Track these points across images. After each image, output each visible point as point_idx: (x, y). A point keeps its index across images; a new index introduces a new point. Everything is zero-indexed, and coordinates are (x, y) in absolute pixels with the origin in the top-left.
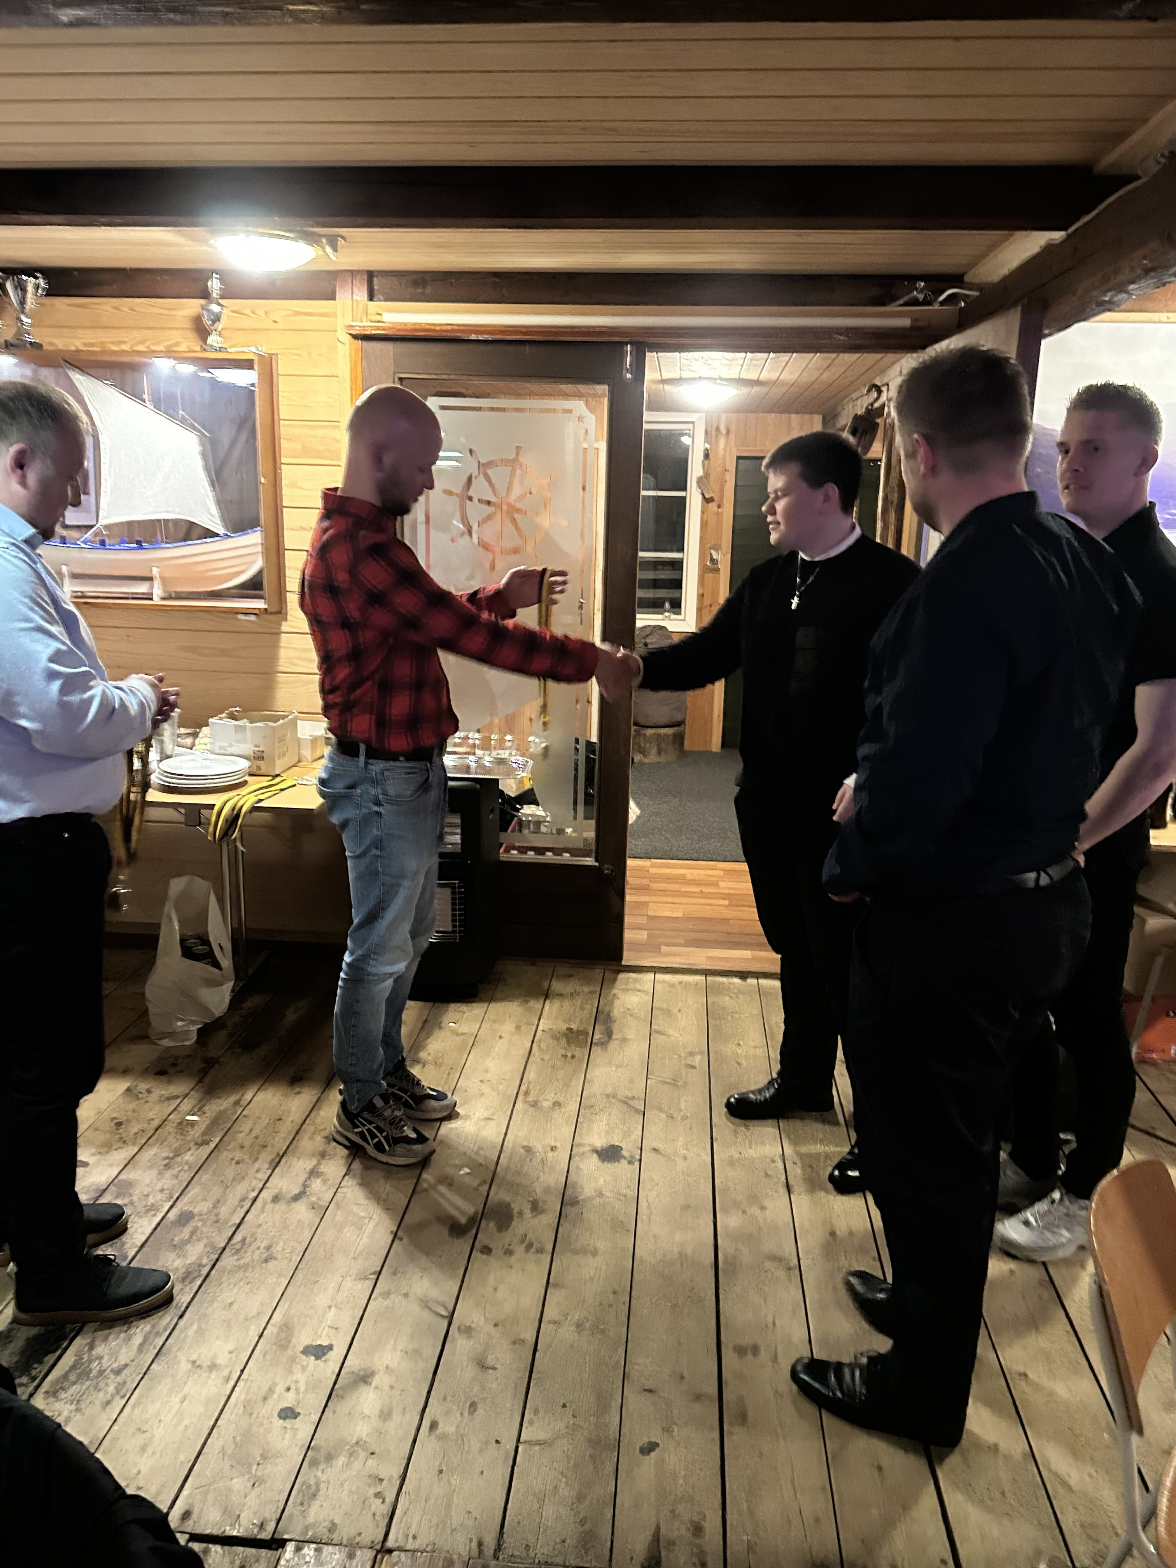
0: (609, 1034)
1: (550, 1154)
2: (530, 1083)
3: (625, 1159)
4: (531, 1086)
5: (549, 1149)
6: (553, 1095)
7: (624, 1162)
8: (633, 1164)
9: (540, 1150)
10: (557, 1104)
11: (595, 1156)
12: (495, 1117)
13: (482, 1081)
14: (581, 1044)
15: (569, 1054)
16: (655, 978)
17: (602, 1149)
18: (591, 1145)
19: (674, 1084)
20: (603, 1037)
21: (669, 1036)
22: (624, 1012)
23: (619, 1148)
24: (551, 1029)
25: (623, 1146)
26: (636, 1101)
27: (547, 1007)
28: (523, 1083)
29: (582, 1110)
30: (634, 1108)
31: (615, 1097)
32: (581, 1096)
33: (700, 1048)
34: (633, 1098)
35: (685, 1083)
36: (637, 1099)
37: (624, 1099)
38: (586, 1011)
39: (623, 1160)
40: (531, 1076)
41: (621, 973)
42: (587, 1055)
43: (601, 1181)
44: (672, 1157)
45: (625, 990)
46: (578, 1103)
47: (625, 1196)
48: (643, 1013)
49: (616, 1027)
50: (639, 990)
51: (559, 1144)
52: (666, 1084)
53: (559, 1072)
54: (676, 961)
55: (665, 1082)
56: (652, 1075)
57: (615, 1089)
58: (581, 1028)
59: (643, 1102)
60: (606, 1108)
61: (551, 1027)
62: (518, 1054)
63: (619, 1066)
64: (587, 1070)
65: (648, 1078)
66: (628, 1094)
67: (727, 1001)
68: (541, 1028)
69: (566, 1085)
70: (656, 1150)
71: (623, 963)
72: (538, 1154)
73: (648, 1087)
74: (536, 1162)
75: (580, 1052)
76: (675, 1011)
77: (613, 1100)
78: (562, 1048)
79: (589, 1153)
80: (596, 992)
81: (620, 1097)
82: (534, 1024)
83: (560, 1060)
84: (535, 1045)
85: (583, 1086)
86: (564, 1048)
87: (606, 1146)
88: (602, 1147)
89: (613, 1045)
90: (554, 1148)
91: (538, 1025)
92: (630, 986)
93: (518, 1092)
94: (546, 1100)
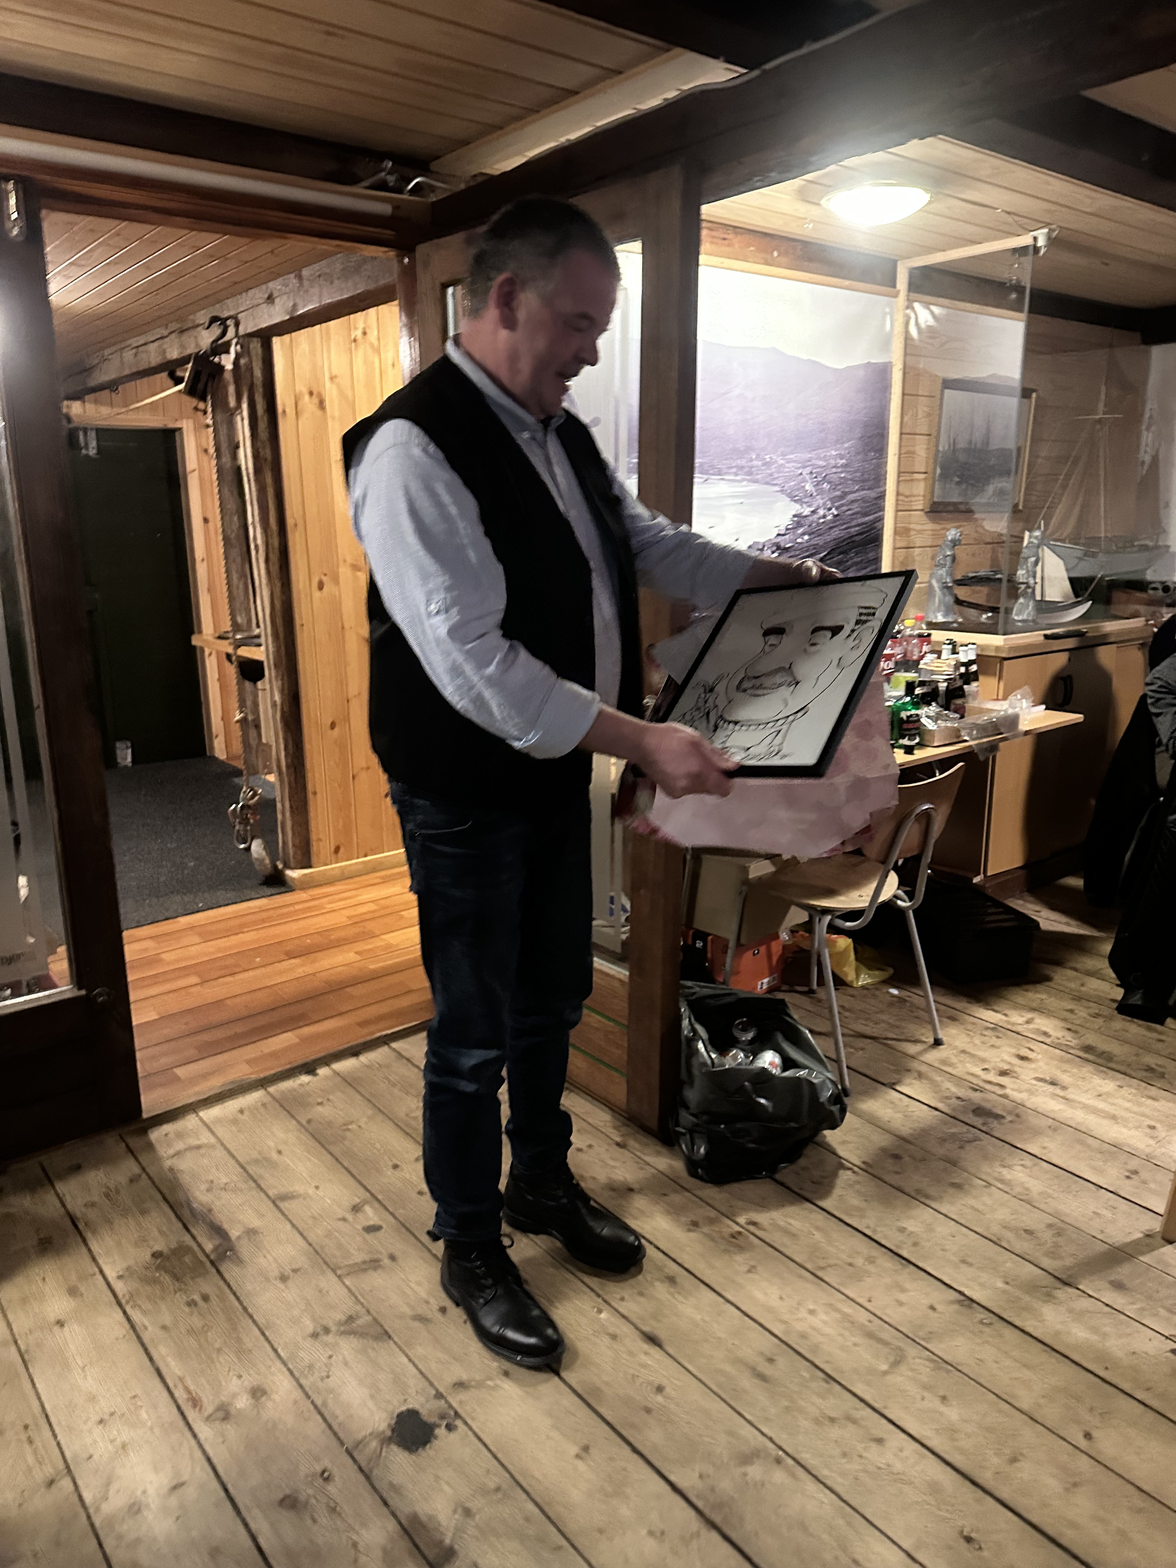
0: (219, 1231)
1: (331, 1489)
2: (181, 1379)
3: (439, 1426)
4: (189, 1383)
5: (320, 1481)
6: (235, 1381)
7: (441, 1431)
8: (456, 1427)
9: (310, 1491)
10: (258, 1393)
11: (394, 1448)
12: (186, 1477)
13: (101, 1421)
14: (197, 1270)
15: (196, 1297)
16: (201, 1119)
17: (393, 1430)
18: (371, 1434)
19: (380, 1266)
20: (217, 1242)
21: (305, 1196)
22: (209, 1190)
23: (412, 1414)
24: (128, 1269)
25: (417, 1406)
26: (360, 1322)
27: (89, 1236)
28: (171, 1385)
29: (303, 1381)
30: (367, 1334)
31: (327, 1331)
32: (279, 1356)
33: (358, 1195)
34: (351, 1319)
35: (392, 1258)
36: (358, 1317)
37: (342, 1328)
38: (154, 1214)
39: (437, 1431)
40: (173, 1367)
41: (149, 1132)
42: (222, 1283)
43: (446, 1488)
44: (489, 1383)
45: (178, 1154)
46: (287, 1373)
47: (498, 1489)
48: (235, 1178)
49: (222, 1218)
50: (198, 1147)
51: (326, 1463)
52: (371, 1272)
53: (209, 1334)
54: (215, 1084)
55: (365, 1270)
56: (340, 1268)
57: (314, 1319)
58: (174, 1245)
59: (368, 1318)
60: (330, 1357)
61: (125, 1265)
62: (117, 1339)
63: (284, 1278)
64: (245, 1309)
65: (339, 1277)
66: (340, 1316)
67: (324, 1112)
68: (111, 1274)
69: (242, 1352)
70: (460, 1385)
71: (145, 1115)
72: (313, 1501)
73: (353, 1289)
74: (324, 1519)
75: (209, 1285)
76: (274, 1156)
77: (330, 1338)
78: (176, 1292)
79: (384, 1450)
80: (140, 1176)
81: (334, 1328)
82: (94, 1274)
83: (192, 1314)
84: (128, 1309)
85: (267, 1339)
86: (180, 1290)
87: (393, 1422)
88: (389, 1425)
89: (244, 1249)
90: (326, 1475)
91: (101, 1272)
92: (179, 1146)
93: (179, 1408)
94: (234, 1396)
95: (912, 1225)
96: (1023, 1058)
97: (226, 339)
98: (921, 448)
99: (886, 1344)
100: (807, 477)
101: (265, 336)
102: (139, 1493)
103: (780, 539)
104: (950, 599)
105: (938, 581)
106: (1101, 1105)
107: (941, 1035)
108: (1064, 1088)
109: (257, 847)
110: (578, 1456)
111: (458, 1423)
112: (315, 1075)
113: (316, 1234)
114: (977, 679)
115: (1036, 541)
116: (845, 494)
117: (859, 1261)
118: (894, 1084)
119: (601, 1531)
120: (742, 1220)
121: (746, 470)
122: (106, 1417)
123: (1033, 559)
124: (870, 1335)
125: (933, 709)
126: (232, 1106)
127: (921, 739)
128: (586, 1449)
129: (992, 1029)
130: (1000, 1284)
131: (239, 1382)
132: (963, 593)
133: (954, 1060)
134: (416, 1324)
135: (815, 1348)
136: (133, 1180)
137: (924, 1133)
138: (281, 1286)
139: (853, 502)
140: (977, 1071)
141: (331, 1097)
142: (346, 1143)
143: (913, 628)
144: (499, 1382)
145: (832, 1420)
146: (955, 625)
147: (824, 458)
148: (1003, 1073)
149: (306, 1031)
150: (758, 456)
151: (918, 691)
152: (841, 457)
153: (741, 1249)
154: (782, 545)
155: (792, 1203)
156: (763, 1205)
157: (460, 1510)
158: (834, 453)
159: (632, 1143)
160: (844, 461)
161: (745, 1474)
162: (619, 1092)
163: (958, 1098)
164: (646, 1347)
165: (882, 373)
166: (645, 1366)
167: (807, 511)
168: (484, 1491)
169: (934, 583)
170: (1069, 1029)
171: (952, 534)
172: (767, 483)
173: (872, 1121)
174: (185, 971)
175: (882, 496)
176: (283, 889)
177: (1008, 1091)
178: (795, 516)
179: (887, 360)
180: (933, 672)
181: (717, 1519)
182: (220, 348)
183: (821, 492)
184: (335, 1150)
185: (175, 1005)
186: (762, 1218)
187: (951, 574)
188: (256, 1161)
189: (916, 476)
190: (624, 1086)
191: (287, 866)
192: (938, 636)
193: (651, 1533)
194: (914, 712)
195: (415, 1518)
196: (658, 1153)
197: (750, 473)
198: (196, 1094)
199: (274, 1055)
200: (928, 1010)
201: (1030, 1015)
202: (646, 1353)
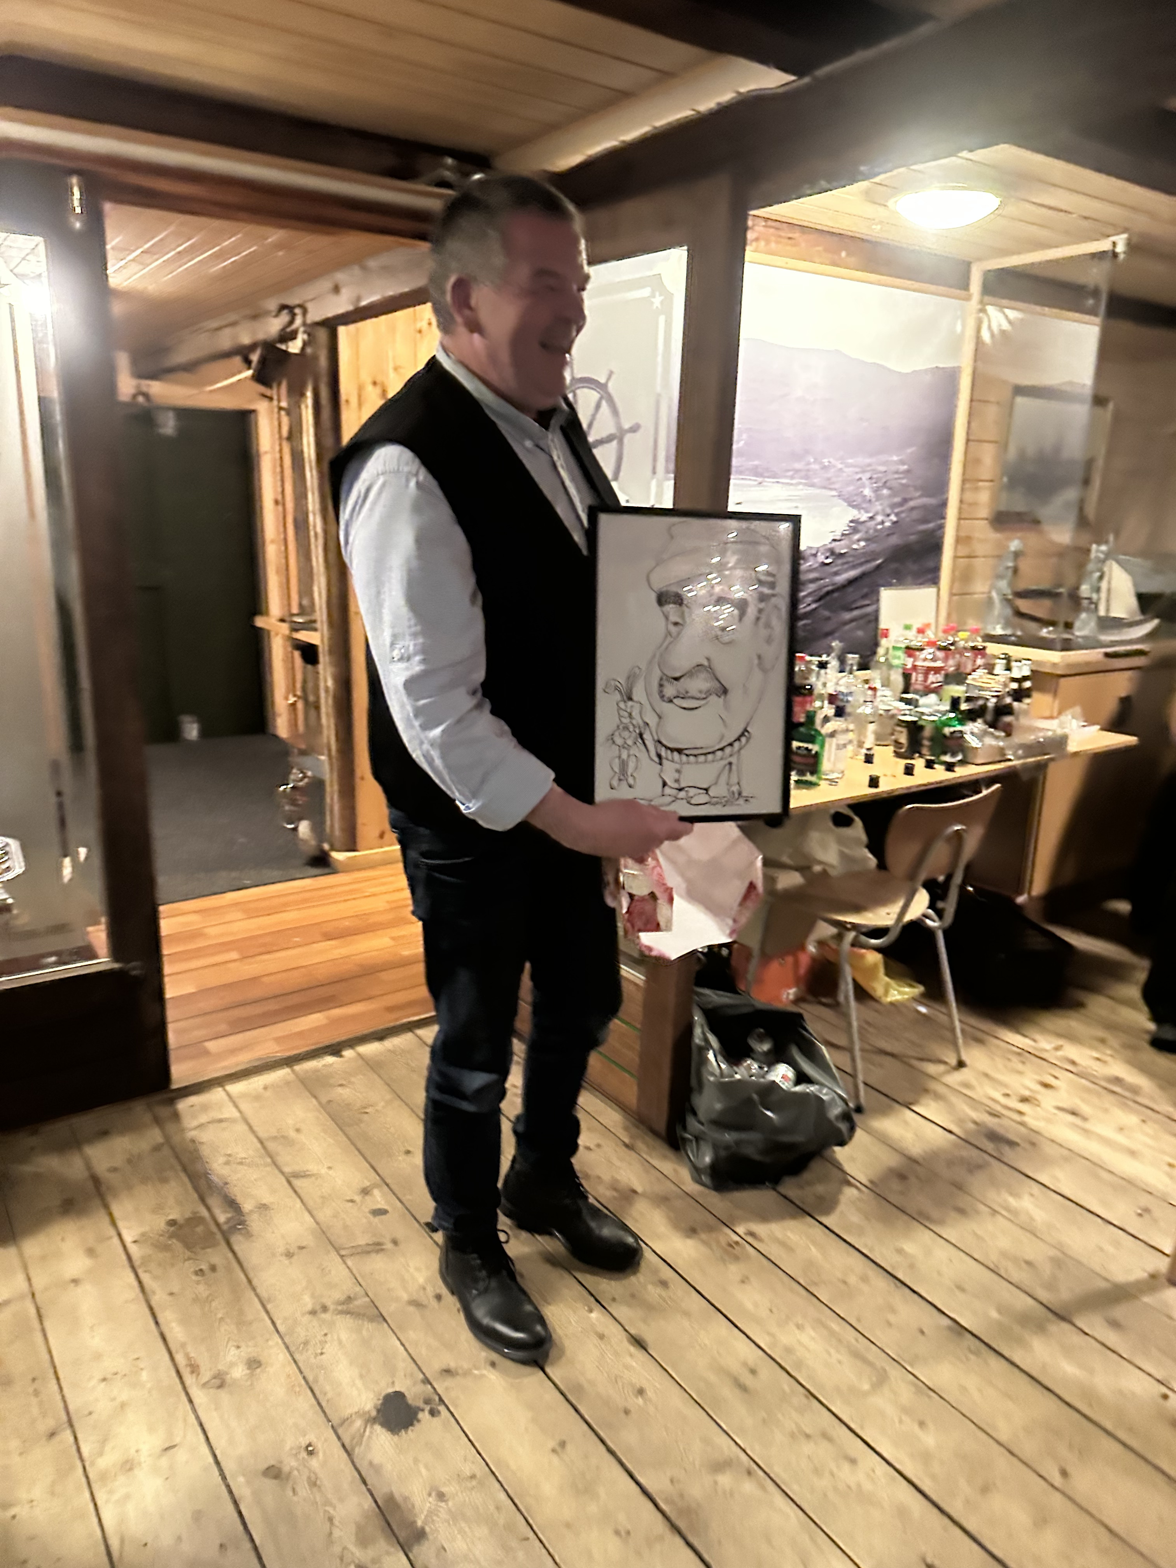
0: (232, 1204)
1: (314, 1463)
3: (423, 1410)
4: (189, 1349)
5: (304, 1454)
6: (233, 1351)
7: (424, 1416)
8: (439, 1412)
9: (294, 1463)
10: (254, 1364)
11: (378, 1428)
12: (177, 1440)
13: (104, 1380)
14: (208, 1241)
15: (204, 1267)
16: (228, 1094)
17: (378, 1411)
18: (356, 1413)
19: (382, 1250)
20: (229, 1215)
21: (316, 1176)
22: (227, 1163)
23: (399, 1396)
24: (143, 1235)
25: (403, 1390)
26: (358, 1303)
27: (109, 1198)
28: (174, 1351)
29: (297, 1356)
30: (364, 1315)
31: (325, 1309)
32: (278, 1331)
33: (368, 1178)
34: (349, 1299)
35: (395, 1242)
36: (355, 1299)
37: (340, 1308)
38: (173, 1183)
39: (420, 1415)
40: (176, 1332)
41: (177, 1101)
42: (230, 1255)
43: (424, 1471)
44: (476, 1372)
45: (200, 1126)
46: (283, 1346)
47: (473, 1477)
48: (251, 1152)
49: (236, 1192)
50: (221, 1121)
51: (311, 1437)
52: (373, 1255)
53: (214, 1304)
54: (243, 1060)
55: (368, 1252)
56: (344, 1249)
57: (313, 1296)
58: (188, 1215)
59: (367, 1299)
60: (326, 1335)
61: (142, 1230)
62: (126, 1302)
63: (289, 1255)
64: (250, 1281)
65: (342, 1256)
66: (338, 1295)
67: (344, 1093)
68: (128, 1238)
69: (241, 1323)
70: (448, 1372)
71: (174, 1086)
72: (296, 1473)
73: (355, 1271)
74: (304, 1491)
75: (218, 1256)
76: (292, 1134)
77: (326, 1316)
78: (185, 1260)
79: (368, 1430)
80: (162, 1144)
81: (332, 1307)
82: (111, 1238)
83: (198, 1283)
84: (140, 1272)
85: (267, 1312)
86: (189, 1259)
87: (380, 1402)
88: (375, 1407)
89: (255, 1223)
90: (310, 1448)
91: (120, 1235)
92: (203, 1119)
93: (178, 1372)
94: (232, 1365)
95: (909, 1247)
96: (1046, 1086)
97: (294, 327)
98: (988, 456)
99: (870, 1364)
100: (867, 483)
101: (331, 325)
102: (133, 1451)
103: (834, 544)
104: (1009, 611)
105: (998, 594)
106: (1120, 1139)
107: (965, 1057)
108: (1085, 1119)
109: (304, 828)
110: (554, 1451)
111: (442, 1408)
112: (341, 1056)
113: (325, 1215)
114: (1029, 696)
115: (1102, 556)
116: (905, 500)
117: (852, 1280)
118: (911, 1104)
119: (568, 1525)
120: (741, 1230)
121: (803, 473)
122: (109, 1376)
123: (1098, 574)
124: (856, 1355)
125: (978, 726)
126: (257, 1082)
127: (965, 756)
128: (563, 1444)
129: (1019, 1054)
130: (994, 1314)
131: (237, 1352)
132: (1024, 605)
133: (974, 1082)
134: (412, 1309)
135: (799, 1364)
136: (157, 1148)
137: (934, 1155)
138: (287, 1262)
139: (913, 509)
140: (997, 1096)
141: (353, 1079)
142: (362, 1125)
143: (966, 641)
144: (485, 1372)
145: (808, 1436)
146: (1013, 638)
147: (884, 463)
148: (1024, 1100)
149: (337, 1012)
150: (816, 460)
151: (964, 706)
152: (902, 462)
153: (736, 1258)
154: (837, 551)
155: (793, 1217)
156: (764, 1217)
157: (434, 1494)
158: (895, 458)
159: (640, 1145)
160: (906, 467)
161: (716, 1483)
162: (631, 1093)
163: (975, 1123)
164: (632, 1349)
165: (951, 377)
166: (627, 1367)
167: (864, 517)
168: (460, 1478)
169: (994, 594)
170: (1098, 1059)
171: (1015, 545)
172: (825, 488)
173: (883, 1140)
174: (226, 946)
175: (944, 504)
176: (326, 870)
177: (1026, 1119)
178: (851, 521)
179: (956, 365)
180: (981, 689)
181: (682, 1525)
182: (288, 336)
183: (879, 498)
184: (351, 1131)
185: (213, 979)
186: (760, 1229)
187: (1011, 584)
188: (275, 1138)
189: (981, 484)
190: (635, 1088)
191: (333, 849)
192: (993, 648)
193: (617, 1533)
194: (959, 728)
195: (391, 1499)
196: (665, 1157)
197: (807, 476)
198: (223, 1068)
199: (301, 1034)
200: (953, 1030)
201: (1060, 1042)
202: (631, 1355)
